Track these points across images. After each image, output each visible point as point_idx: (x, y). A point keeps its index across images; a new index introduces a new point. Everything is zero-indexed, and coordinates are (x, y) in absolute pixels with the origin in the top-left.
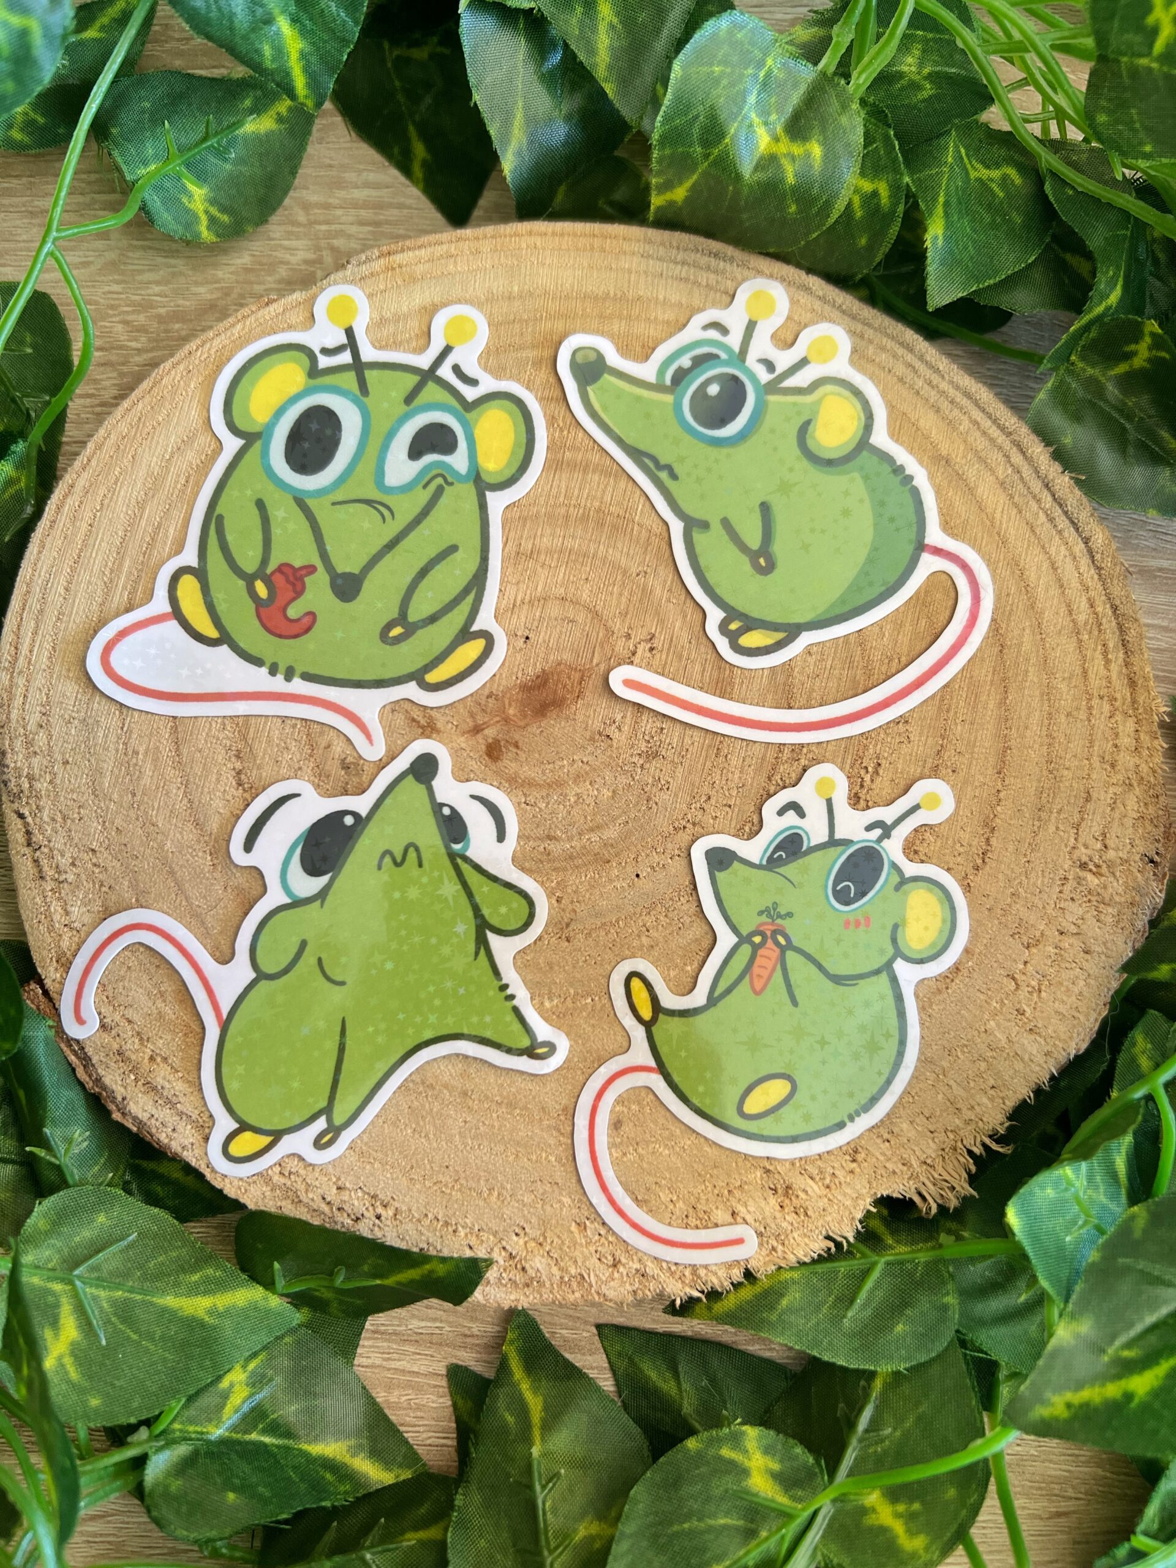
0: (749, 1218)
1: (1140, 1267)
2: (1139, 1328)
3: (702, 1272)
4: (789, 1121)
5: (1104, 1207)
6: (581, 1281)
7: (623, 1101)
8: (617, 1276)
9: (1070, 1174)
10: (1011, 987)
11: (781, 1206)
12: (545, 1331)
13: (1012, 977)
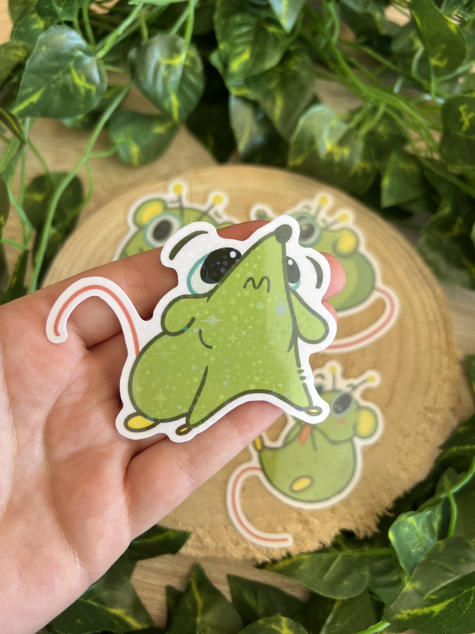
0: (291, 531)
1: (440, 564)
2: (438, 588)
3: (270, 551)
4: (309, 495)
5: (428, 541)
6: (224, 549)
7: (247, 480)
8: (238, 548)
9: (415, 523)
10: (397, 451)
11: (303, 528)
12: (207, 573)
13: (397, 448)
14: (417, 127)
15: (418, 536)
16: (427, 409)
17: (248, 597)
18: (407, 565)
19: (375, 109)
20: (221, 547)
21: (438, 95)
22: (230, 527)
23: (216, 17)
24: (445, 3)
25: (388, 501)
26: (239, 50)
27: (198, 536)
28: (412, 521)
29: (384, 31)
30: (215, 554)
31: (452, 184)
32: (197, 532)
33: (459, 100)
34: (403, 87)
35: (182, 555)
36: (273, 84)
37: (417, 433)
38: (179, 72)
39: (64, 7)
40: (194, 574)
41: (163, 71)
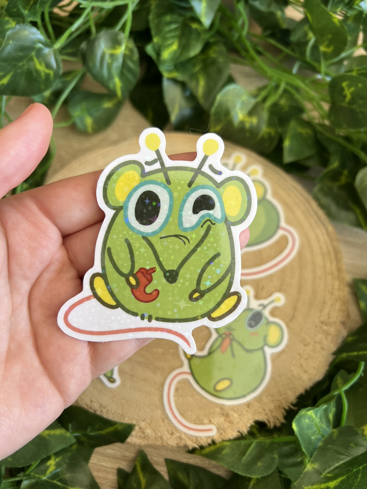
0: (215, 423)
1: (334, 448)
2: (333, 467)
3: (199, 439)
4: (229, 394)
5: (325, 430)
6: (161, 438)
7: (179, 382)
8: (172, 437)
9: (314, 416)
10: (299, 357)
11: (225, 420)
12: (149, 458)
13: (299, 354)
14: (311, 100)
15: (316, 426)
16: (322, 323)
17: (182, 476)
18: (308, 450)
19: (277, 87)
20: (159, 436)
21: (327, 74)
22: (166, 420)
23: (151, 17)
24: (330, 3)
25: (292, 397)
26: (169, 42)
27: (140, 428)
28: (312, 414)
29: (285, 26)
30: (154, 442)
31: (339, 144)
32: (140, 425)
33: (343, 78)
34: (300, 69)
35: (129, 443)
36: (197, 68)
37: (315, 342)
38: (120, 60)
39: (29, 10)
40: (138, 459)
41: (107, 59)
